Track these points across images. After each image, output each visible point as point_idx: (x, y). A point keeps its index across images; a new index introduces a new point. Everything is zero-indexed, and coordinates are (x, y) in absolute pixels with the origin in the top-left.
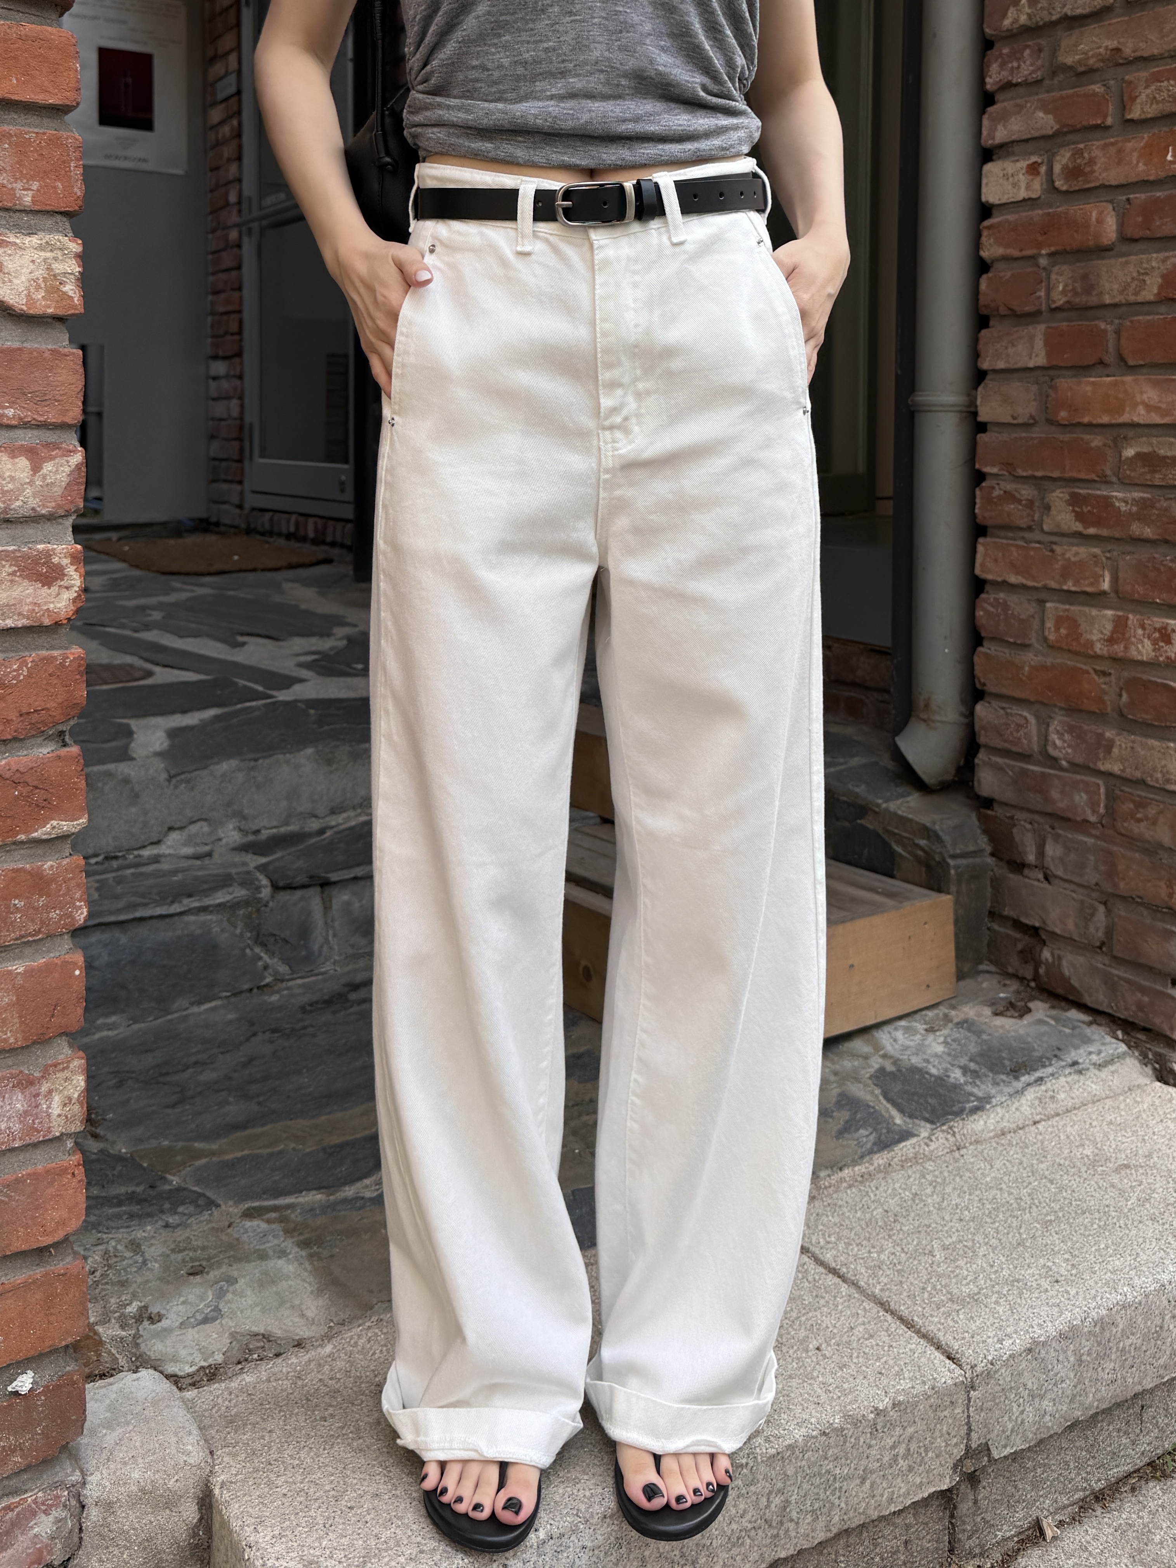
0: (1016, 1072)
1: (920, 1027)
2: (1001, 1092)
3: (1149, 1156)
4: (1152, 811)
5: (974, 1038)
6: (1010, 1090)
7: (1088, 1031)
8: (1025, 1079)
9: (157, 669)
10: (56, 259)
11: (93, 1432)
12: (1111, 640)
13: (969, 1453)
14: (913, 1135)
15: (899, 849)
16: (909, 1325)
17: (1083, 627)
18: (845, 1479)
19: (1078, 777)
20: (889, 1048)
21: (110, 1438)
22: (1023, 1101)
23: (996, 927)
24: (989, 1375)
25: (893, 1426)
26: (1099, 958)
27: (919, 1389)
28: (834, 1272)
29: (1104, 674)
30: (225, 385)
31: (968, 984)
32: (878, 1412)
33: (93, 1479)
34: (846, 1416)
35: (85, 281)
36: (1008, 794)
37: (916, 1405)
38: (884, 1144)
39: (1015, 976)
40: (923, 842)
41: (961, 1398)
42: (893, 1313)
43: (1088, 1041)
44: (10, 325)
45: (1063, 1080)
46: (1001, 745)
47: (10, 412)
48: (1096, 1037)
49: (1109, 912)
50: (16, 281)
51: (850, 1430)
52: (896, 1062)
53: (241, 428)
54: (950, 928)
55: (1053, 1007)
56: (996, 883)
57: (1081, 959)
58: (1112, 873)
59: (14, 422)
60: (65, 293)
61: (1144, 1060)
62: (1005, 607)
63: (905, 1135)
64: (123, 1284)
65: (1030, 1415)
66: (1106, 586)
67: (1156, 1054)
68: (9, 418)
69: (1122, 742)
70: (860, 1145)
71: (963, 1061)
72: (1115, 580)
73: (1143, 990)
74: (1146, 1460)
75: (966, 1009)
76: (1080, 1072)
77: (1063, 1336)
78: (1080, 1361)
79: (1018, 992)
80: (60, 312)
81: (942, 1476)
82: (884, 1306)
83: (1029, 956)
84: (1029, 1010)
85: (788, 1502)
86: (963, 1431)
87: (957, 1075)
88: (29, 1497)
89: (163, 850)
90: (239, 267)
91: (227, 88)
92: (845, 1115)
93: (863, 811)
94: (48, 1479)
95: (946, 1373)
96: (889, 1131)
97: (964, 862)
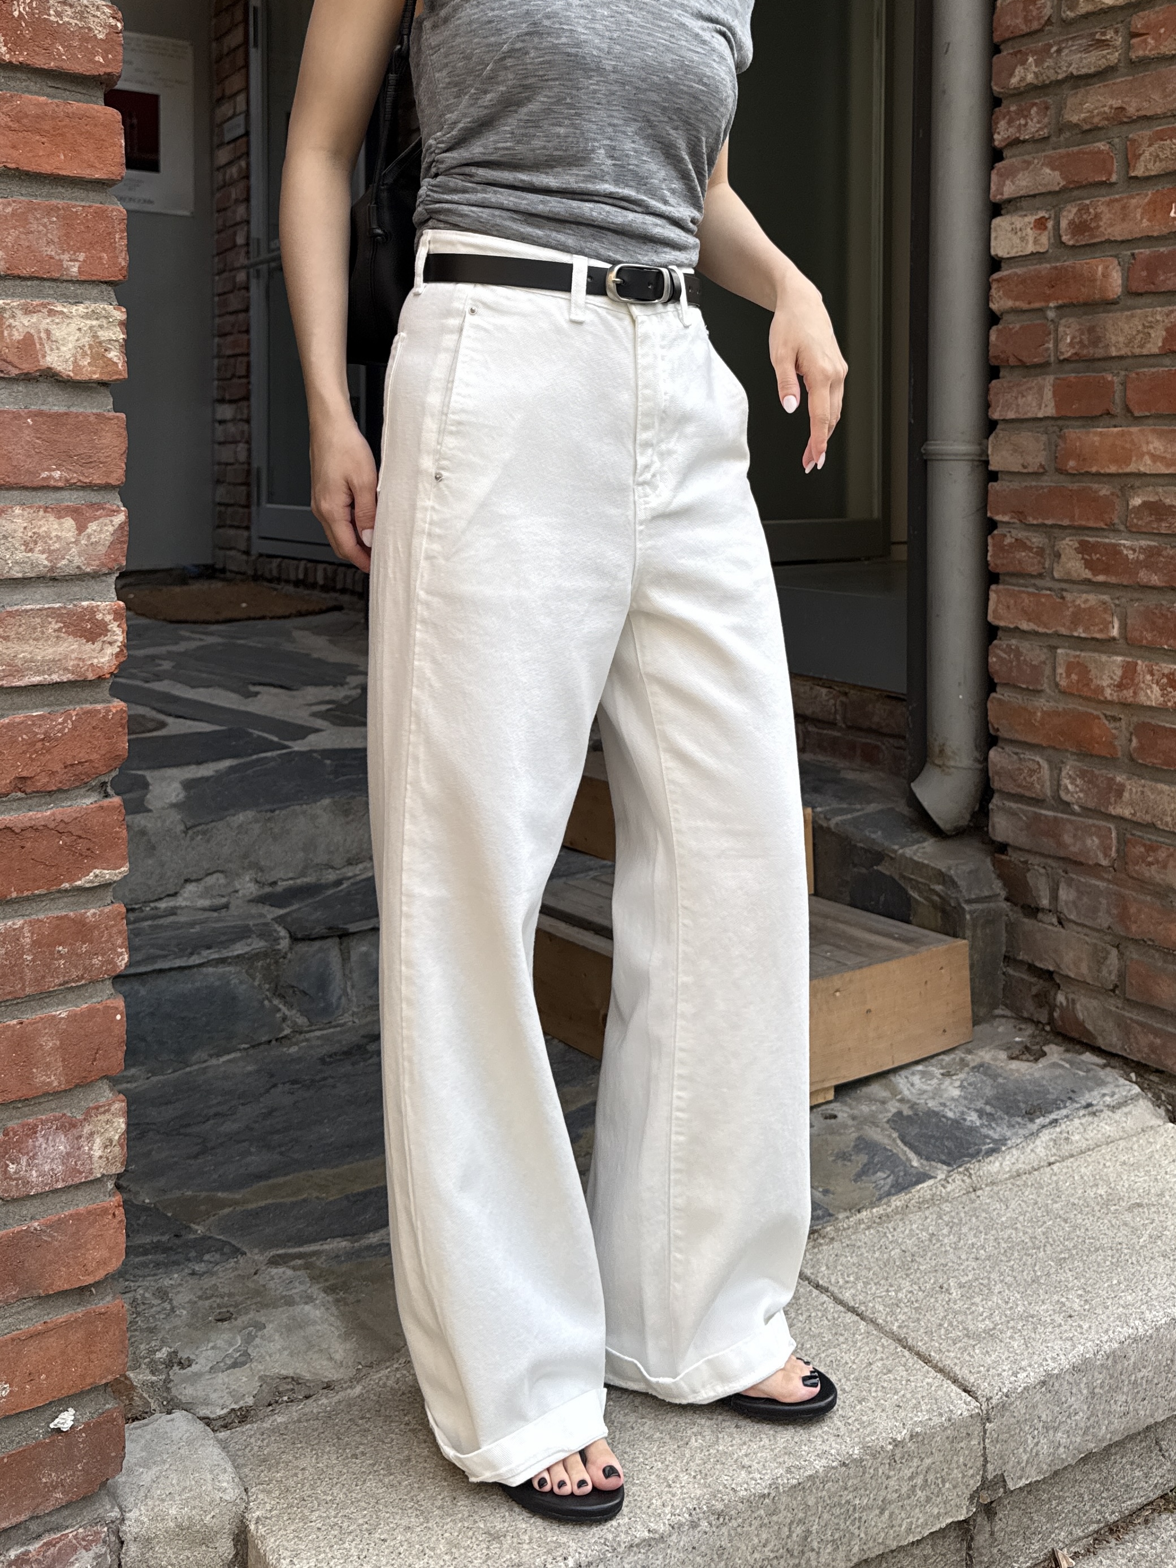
0: (1031, 1115)
1: (937, 1072)
2: (1016, 1134)
3: (1161, 1195)
4: (1162, 855)
5: (989, 1082)
6: (1026, 1132)
7: (1102, 1073)
8: (1039, 1121)
9: (170, 720)
10: (101, 327)
11: (130, 1474)
12: (1120, 686)
13: (985, 1484)
14: (931, 1177)
15: (915, 895)
16: (927, 1360)
17: (1094, 672)
18: (864, 1509)
19: (1090, 821)
20: (906, 1092)
21: (146, 1478)
22: (1038, 1142)
23: (1011, 971)
24: (1003, 1407)
25: (911, 1457)
26: (1112, 1001)
27: (936, 1420)
28: (853, 1310)
29: (1115, 719)
30: (233, 429)
31: (984, 1028)
32: (896, 1443)
33: (131, 1516)
34: (865, 1448)
35: (129, 348)
36: (1022, 839)
37: (932, 1436)
38: (901, 1187)
39: (1030, 1020)
40: (939, 888)
41: (977, 1430)
42: (910, 1349)
43: (1102, 1083)
44: (56, 390)
45: (1077, 1121)
46: (1015, 790)
47: (57, 474)
48: (1109, 1079)
49: (1121, 954)
50: (63, 349)
51: (868, 1461)
52: (913, 1106)
53: (248, 472)
54: (966, 973)
55: (1067, 1051)
56: (1011, 927)
57: (1095, 1003)
58: (1124, 917)
59: (60, 484)
60: (110, 360)
61: (1158, 1102)
62: (1018, 653)
63: (923, 1177)
64: (152, 1330)
65: (1044, 1448)
66: (1115, 632)
68: (56, 480)
69: (1133, 787)
70: (878, 1187)
71: (980, 1104)
72: (1123, 626)
73: (1156, 1033)
74: (1159, 1493)
75: (982, 1053)
76: (1094, 1114)
77: (1075, 1369)
78: (1093, 1394)
79: (1033, 1036)
80: (105, 378)
81: (958, 1507)
82: (902, 1342)
83: (1043, 1000)
84: (1044, 1054)
85: (808, 1532)
86: (980, 1462)
87: (973, 1118)
88: (70, 1533)
89: (180, 901)
90: (247, 310)
91: (234, 129)
92: (863, 1158)
93: (880, 857)
94: (88, 1515)
95: (962, 1406)
96: (907, 1173)
97: (979, 907)
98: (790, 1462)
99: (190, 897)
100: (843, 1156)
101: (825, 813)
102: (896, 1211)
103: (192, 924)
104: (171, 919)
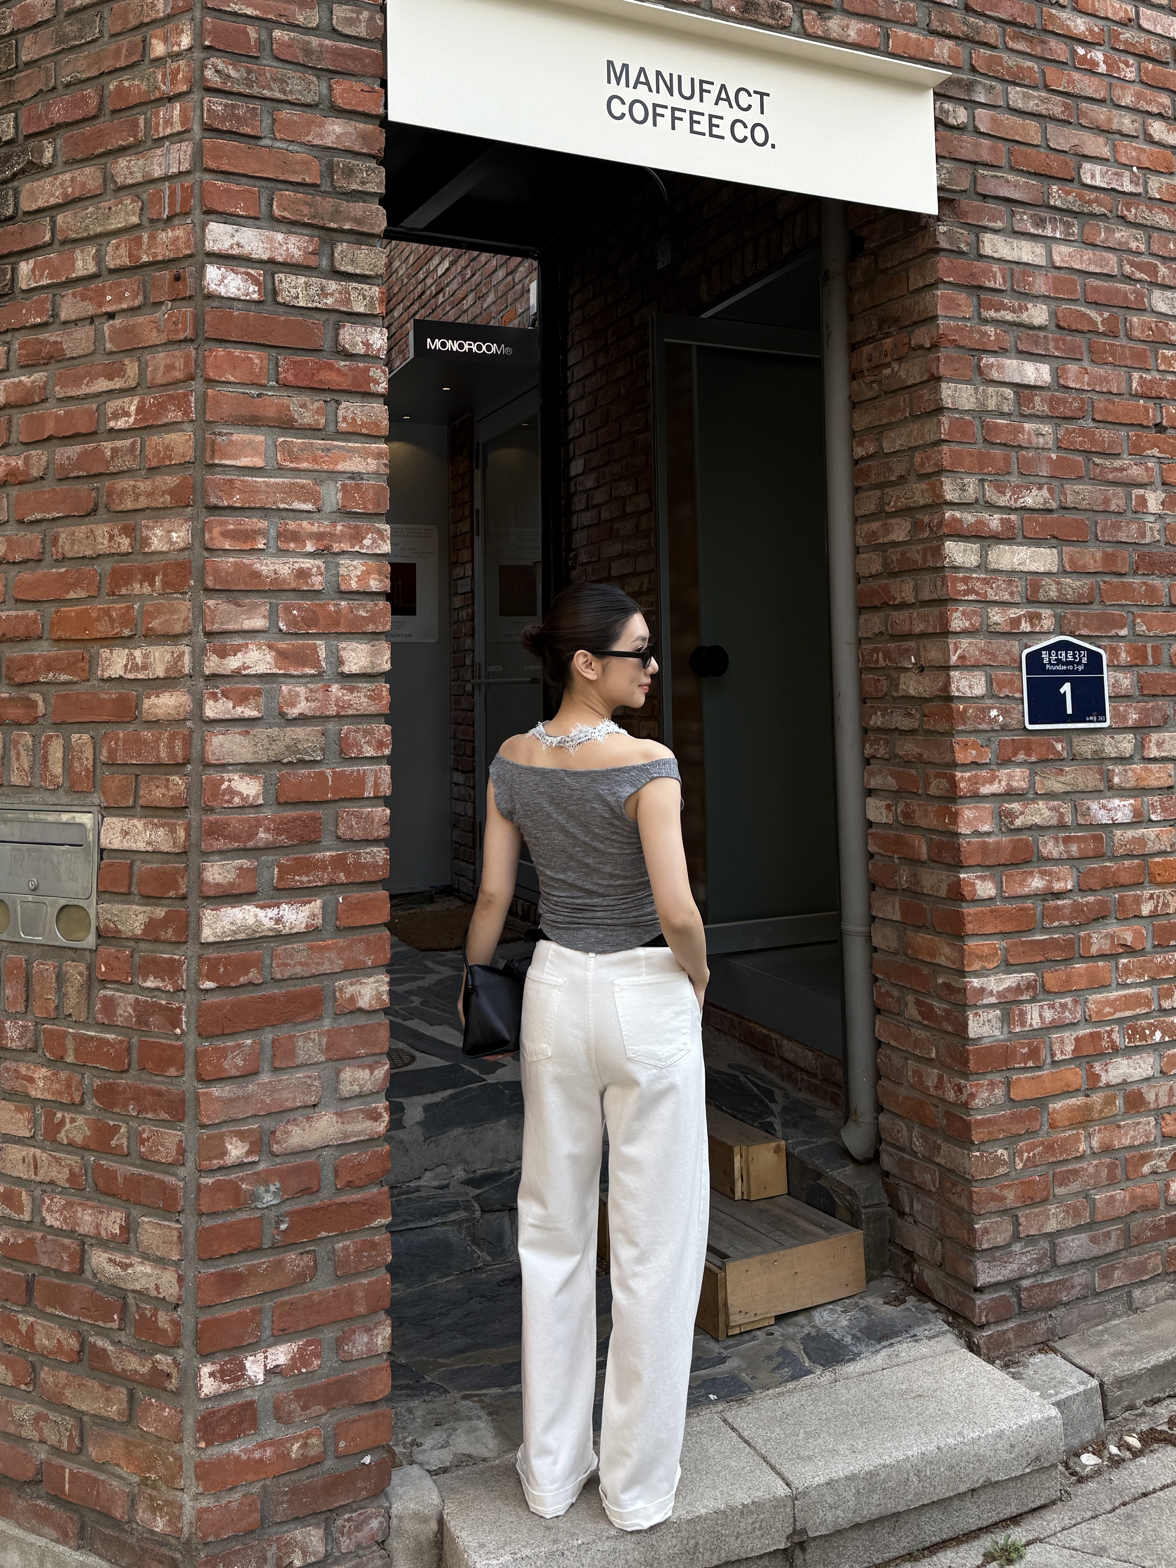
0: (880, 1339)
1: (839, 1309)
2: (868, 1350)
3: (934, 1390)
4: (959, 1189)
5: (866, 1318)
6: (873, 1349)
7: (931, 1316)
8: (884, 1344)
9: (418, 1054)
10: (380, 985)
11: (393, 1488)
12: (937, 1088)
13: (795, 1532)
14: (812, 1373)
15: (837, 1200)
16: (773, 1468)
17: (925, 1077)
18: (727, 1536)
19: (926, 1164)
20: (817, 1322)
21: (401, 1491)
22: (879, 1356)
23: (892, 1248)
24: (805, 1494)
25: (752, 1513)
26: (940, 1272)
27: (767, 1496)
28: (746, 1442)
29: (936, 1106)
30: (463, 790)
31: (873, 1284)
32: (744, 1505)
33: (394, 1505)
34: (728, 1506)
36: (894, 1170)
37: (764, 1504)
38: (795, 1377)
39: (902, 1279)
40: (849, 1197)
41: (790, 1503)
42: (767, 1462)
43: (927, 1322)
45: (905, 1345)
46: (891, 1141)
48: (934, 1320)
49: (943, 1245)
50: (365, 998)
51: (729, 1512)
52: (818, 1329)
53: (474, 824)
54: (862, 1250)
55: (918, 1301)
56: (892, 1223)
57: (932, 1273)
58: (943, 1223)
60: (383, 999)
61: (960, 1336)
62: (890, 1059)
63: (809, 1372)
64: (404, 1428)
65: (830, 1517)
66: (933, 1055)
67: (967, 1332)
69: (945, 1147)
70: (782, 1377)
71: (854, 1331)
72: (937, 1053)
73: (961, 1294)
74: (906, 1551)
75: (869, 1299)
76: (917, 1341)
77: (848, 1478)
78: (858, 1492)
79: (901, 1290)
80: (381, 1007)
81: (780, 1542)
82: (765, 1459)
83: (908, 1268)
84: (904, 1301)
85: (697, 1544)
86: (792, 1520)
87: (848, 1339)
88: (369, 1511)
89: (422, 1183)
92: (780, 1359)
93: (820, 1175)
94: (376, 1504)
95: (782, 1490)
96: (801, 1370)
97: (871, 1210)
98: (688, 1509)
99: (428, 1180)
100: (769, 1358)
101: (793, 1144)
102: (788, 1391)
103: (428, 1198)
104: (417, 1194)
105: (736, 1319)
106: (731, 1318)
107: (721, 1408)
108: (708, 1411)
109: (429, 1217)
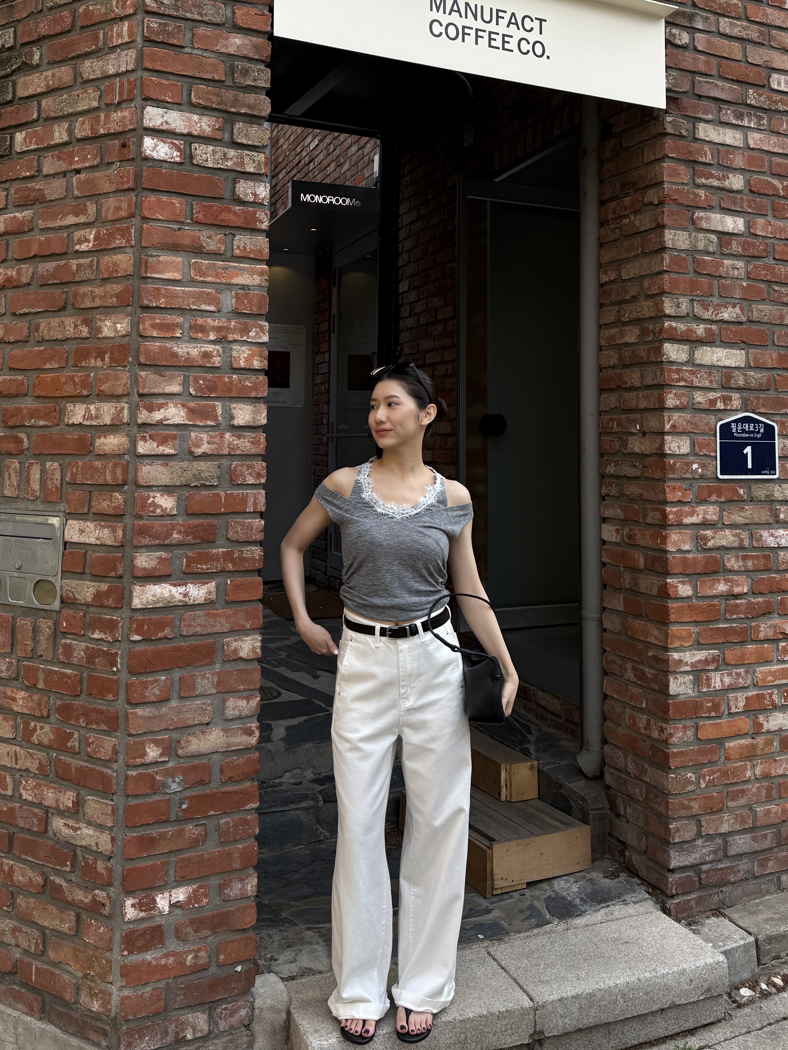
0: (600, 902)
1: (572, 880)
2: (591, 909)
3: (638, 940)
4: (659, 800)
5: (591, 886)
6: (595, 909)
7: (637, 888)
8: (602, 905)
9: (283, 691)
10: (255, 642)
11: (257, 988)
12: (646, 728)
13: (535, 1032)
14: (551, 923)
15: (573, 804)
16: (521, 987)
17: (637, 721)
18: (488, 1033)
19: (636, 782)
20: (556, 888)
21: (261, 991)
22: (599, 914)
23: (610, 839)
24: (543, 1006)
25: (506, 1018)
26: (644, 857)
27: (516, 1007)
28: (503, 968)
29: (645, 741)
31: (596, 863)
32: (500, 1012)
33: (257, 1001)
34: (489, 1012)
36: (614, 785)
37: (514, 1012)
38: (538, 926)
39: (617, 861)
40: (581, 803)
41: (532, 1012)
42: (517, 983)
43: (634, 891)
45: (618, 907)
46: (612, 764)
47: (242, 687)
48: (639, 890)
49: (647, 838)
50: (245, 650)
51: (489, 1017)
52: (557, 893)
53: (327, 534)
54: (589, 840)
55: (628, 876)
56: (611, 821)
57: (638, 857)
58: (647, 823)
59: (243, 690)
60: (257, 652)
61: (657, 902)
62: (613, 707)
63: (549, 922)
64: (266, 948)
65: (560, 1023)
66: (644, 706)
67: (662, 900)
69: (650, 770)
70: (530, 925)
71: (582, 896)
72: (647, 704)
73: (659, 873)
75: (593, 874)
76: (626, 904)
77: (574, 997)
78: (581, 1007)
79: (616, 868)
80: (256, 657)
81: (525, 1039)
82: (516, 981)
83: (622, 853)
84: (618, 876)
85: (467, 1037)
86: (533, 1024)
87: (578, 901)
88: (239, 1003)
89: (283, 780)
90: (327, 455)
91: (323, 368)
92: (529, 913)
93: (561, 786)
94: (244, 999)
95: (527, 1003)
96: (543, 920)
97: (596, 812)
98: (461, 1012)
99: (287, 778)
100: (522, 911)
101: (543, 764)
102: (534, 935)
103: (287, 791)
104: (279, 788)
105: (499, 883)
106: (495, 882)
107: (486, 945)
108: (477, 946)
109: (287, 804)
